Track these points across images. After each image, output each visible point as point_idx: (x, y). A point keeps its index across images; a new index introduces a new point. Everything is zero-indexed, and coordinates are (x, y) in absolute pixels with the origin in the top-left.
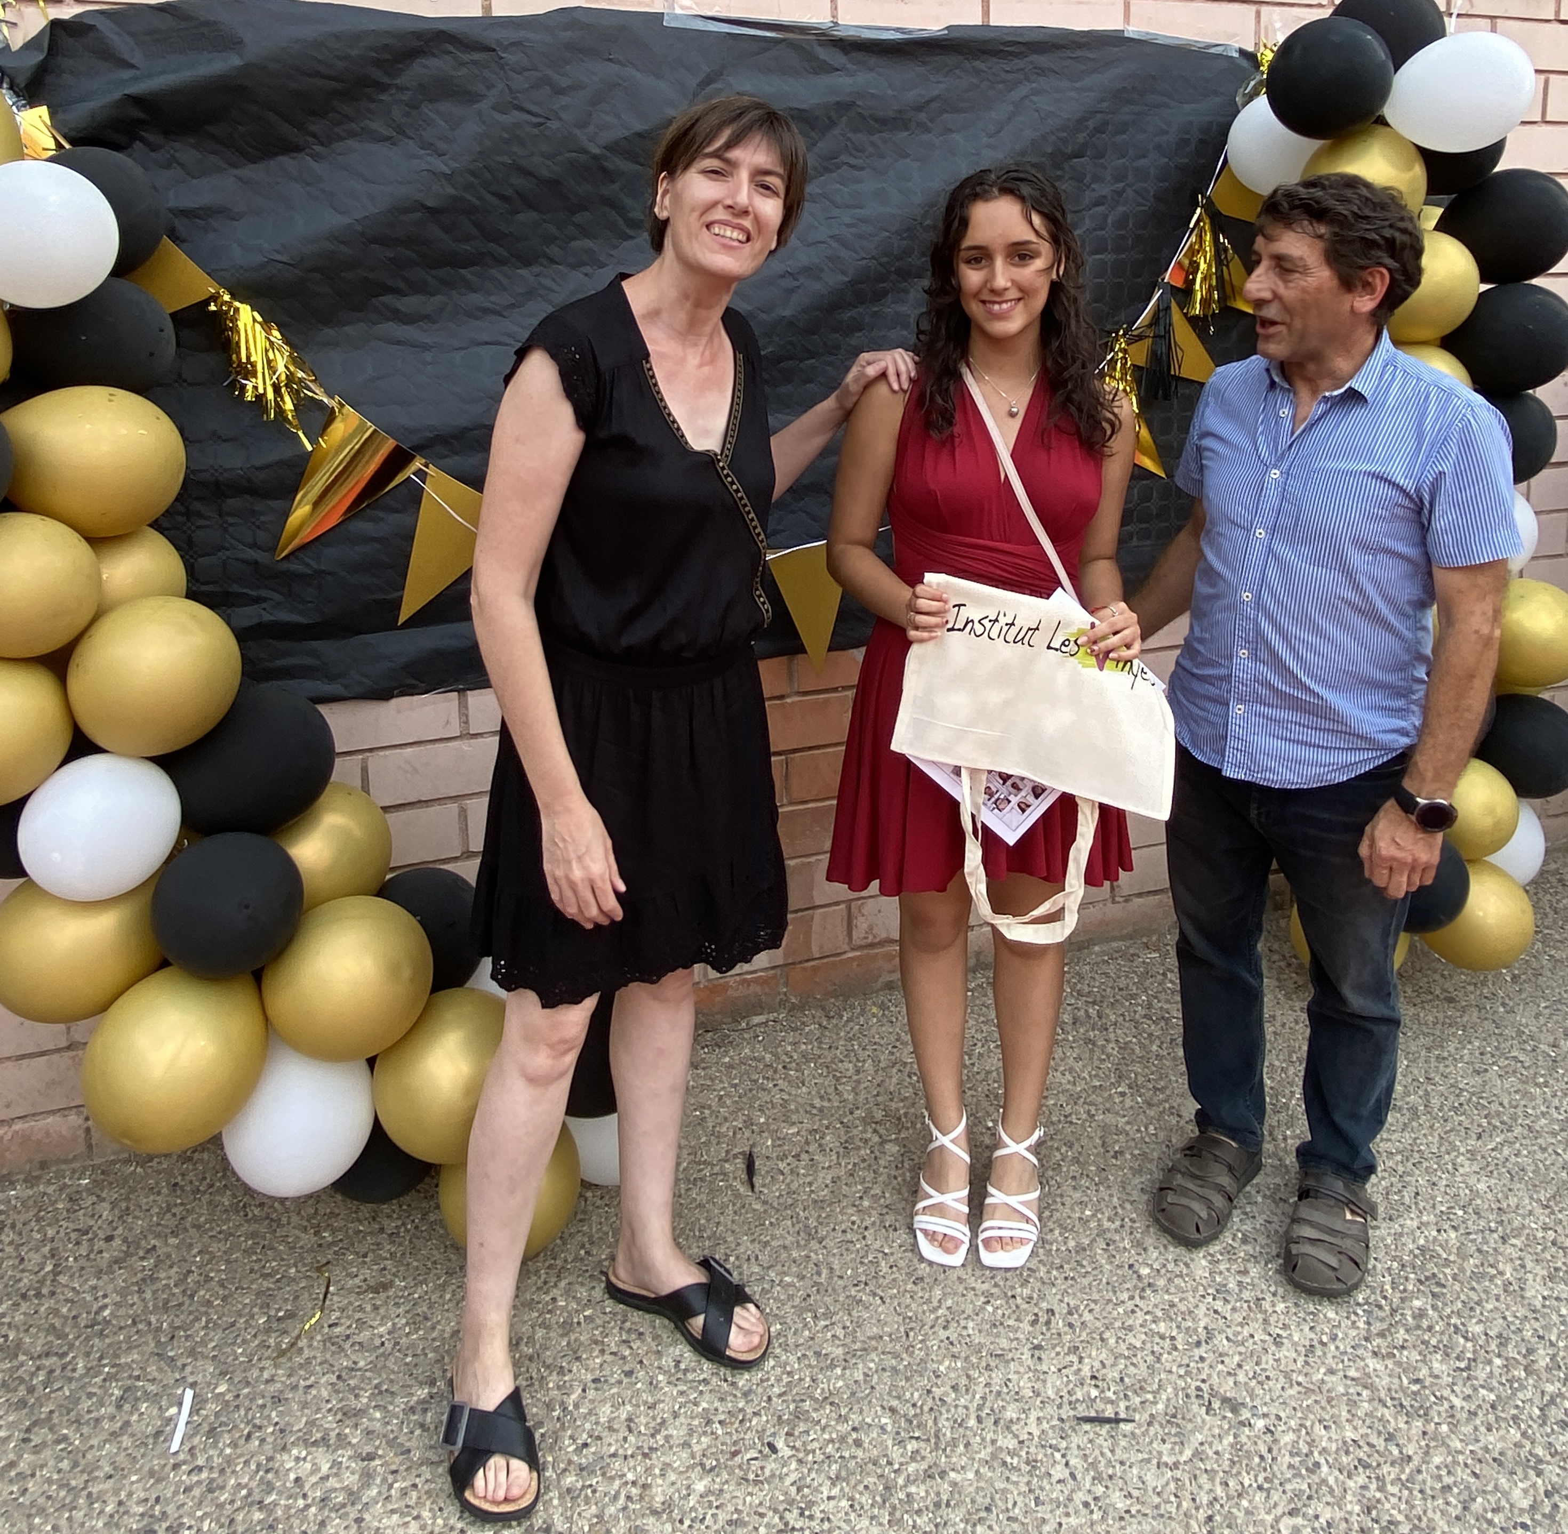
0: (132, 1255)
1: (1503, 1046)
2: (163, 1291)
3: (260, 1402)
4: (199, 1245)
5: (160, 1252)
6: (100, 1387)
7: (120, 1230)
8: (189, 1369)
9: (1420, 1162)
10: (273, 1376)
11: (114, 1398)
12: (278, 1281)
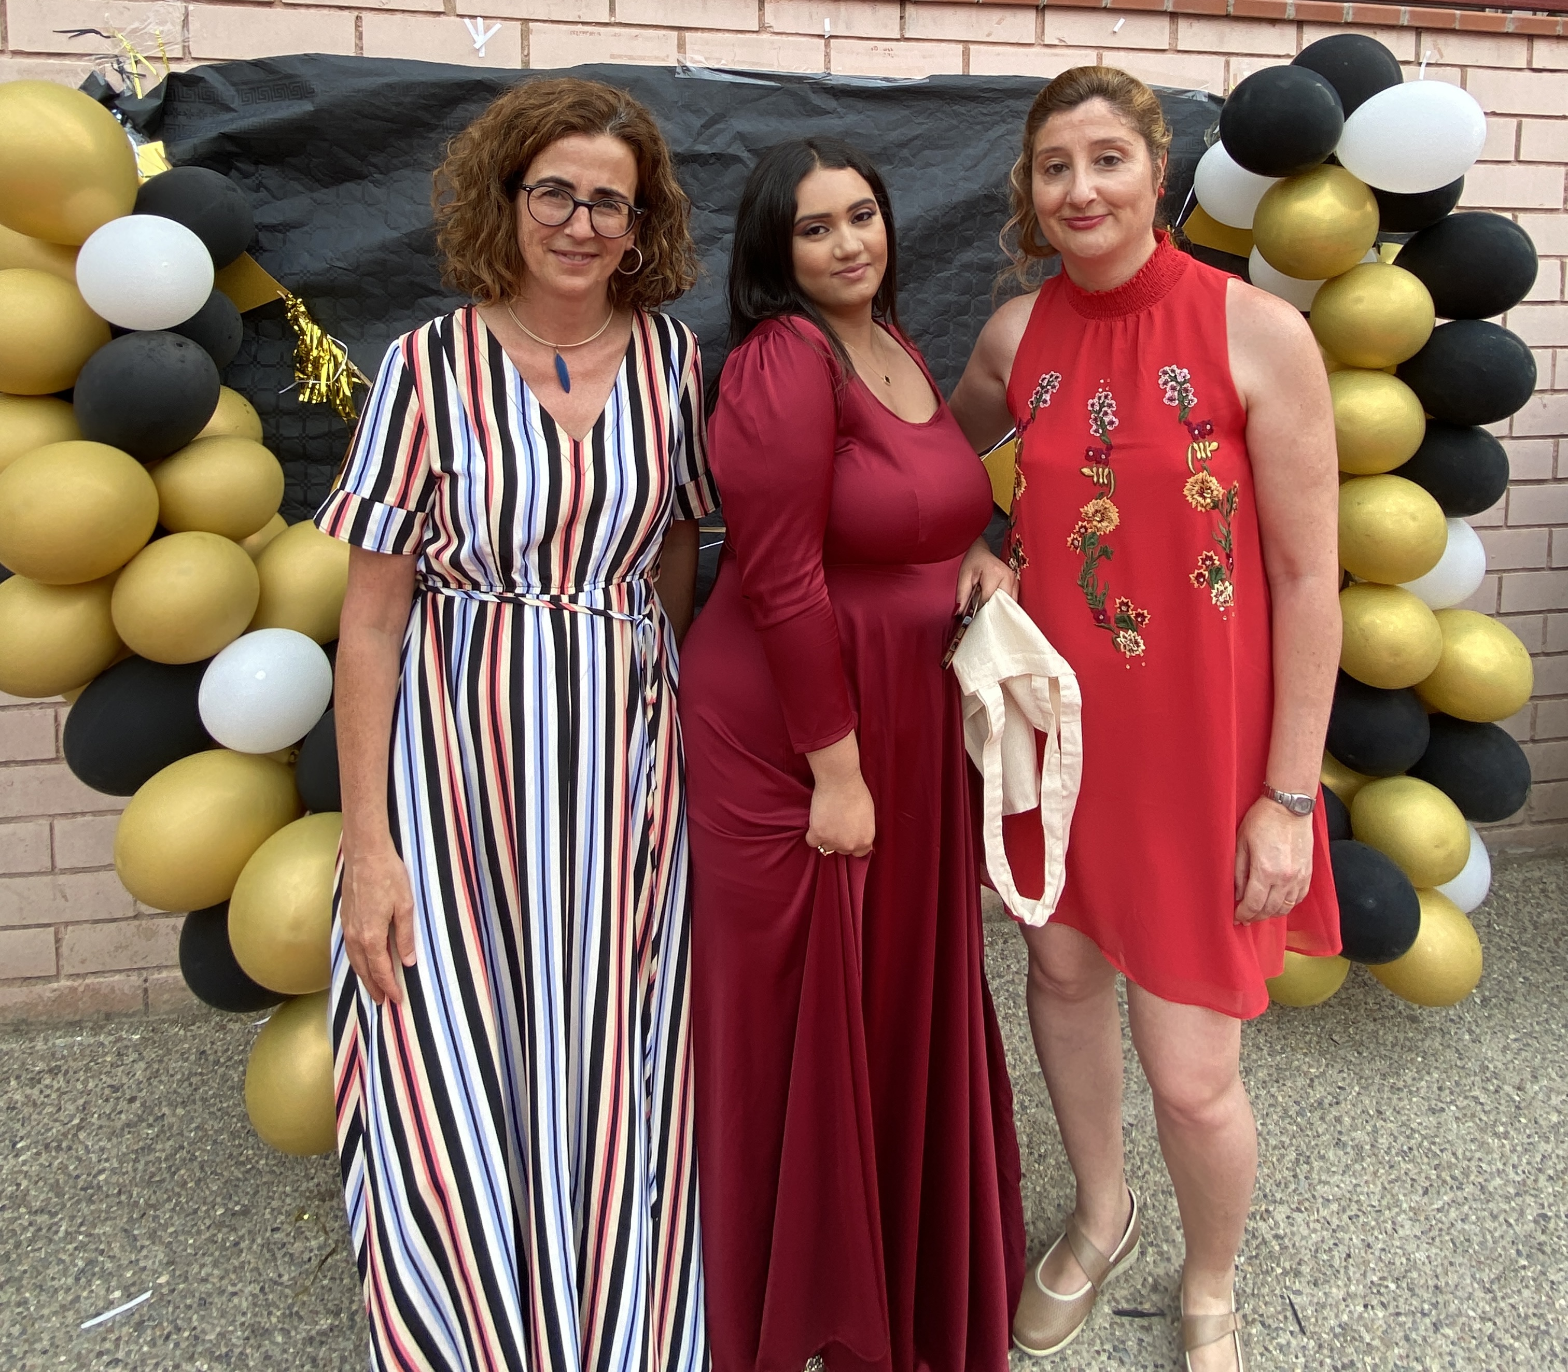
0: (143, 1121)
1: (1464, 1081)
2: (154, 1164)
3: (188, 1301)
4: (199, 1120)
5: (166, 1122)
6: (70, 1255)
7: (143, 1093)
8: (144, 1252)
9: (1358, 1216)
10: (209, 1275)
11: (76, 1269)
12: (248, 1171)
